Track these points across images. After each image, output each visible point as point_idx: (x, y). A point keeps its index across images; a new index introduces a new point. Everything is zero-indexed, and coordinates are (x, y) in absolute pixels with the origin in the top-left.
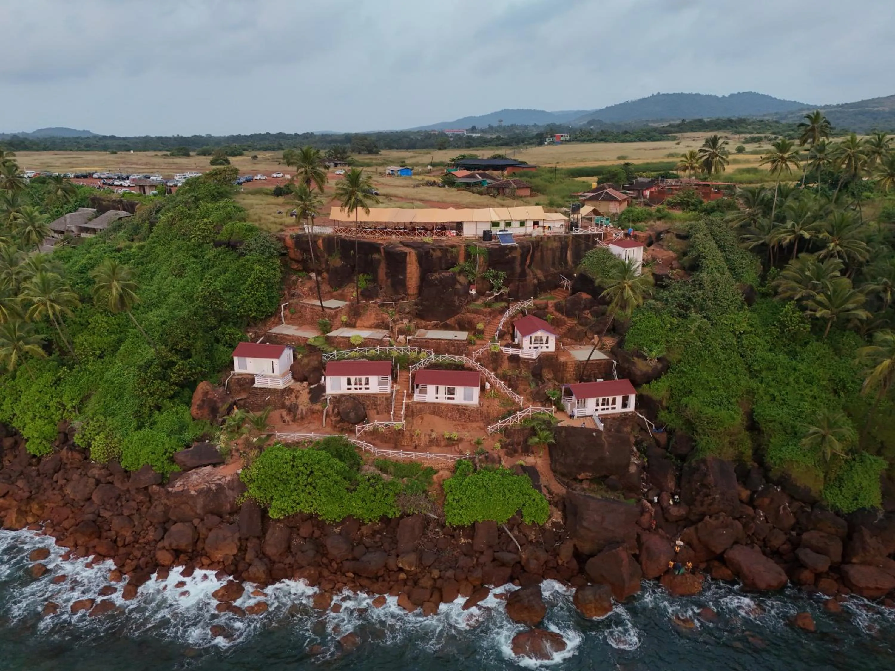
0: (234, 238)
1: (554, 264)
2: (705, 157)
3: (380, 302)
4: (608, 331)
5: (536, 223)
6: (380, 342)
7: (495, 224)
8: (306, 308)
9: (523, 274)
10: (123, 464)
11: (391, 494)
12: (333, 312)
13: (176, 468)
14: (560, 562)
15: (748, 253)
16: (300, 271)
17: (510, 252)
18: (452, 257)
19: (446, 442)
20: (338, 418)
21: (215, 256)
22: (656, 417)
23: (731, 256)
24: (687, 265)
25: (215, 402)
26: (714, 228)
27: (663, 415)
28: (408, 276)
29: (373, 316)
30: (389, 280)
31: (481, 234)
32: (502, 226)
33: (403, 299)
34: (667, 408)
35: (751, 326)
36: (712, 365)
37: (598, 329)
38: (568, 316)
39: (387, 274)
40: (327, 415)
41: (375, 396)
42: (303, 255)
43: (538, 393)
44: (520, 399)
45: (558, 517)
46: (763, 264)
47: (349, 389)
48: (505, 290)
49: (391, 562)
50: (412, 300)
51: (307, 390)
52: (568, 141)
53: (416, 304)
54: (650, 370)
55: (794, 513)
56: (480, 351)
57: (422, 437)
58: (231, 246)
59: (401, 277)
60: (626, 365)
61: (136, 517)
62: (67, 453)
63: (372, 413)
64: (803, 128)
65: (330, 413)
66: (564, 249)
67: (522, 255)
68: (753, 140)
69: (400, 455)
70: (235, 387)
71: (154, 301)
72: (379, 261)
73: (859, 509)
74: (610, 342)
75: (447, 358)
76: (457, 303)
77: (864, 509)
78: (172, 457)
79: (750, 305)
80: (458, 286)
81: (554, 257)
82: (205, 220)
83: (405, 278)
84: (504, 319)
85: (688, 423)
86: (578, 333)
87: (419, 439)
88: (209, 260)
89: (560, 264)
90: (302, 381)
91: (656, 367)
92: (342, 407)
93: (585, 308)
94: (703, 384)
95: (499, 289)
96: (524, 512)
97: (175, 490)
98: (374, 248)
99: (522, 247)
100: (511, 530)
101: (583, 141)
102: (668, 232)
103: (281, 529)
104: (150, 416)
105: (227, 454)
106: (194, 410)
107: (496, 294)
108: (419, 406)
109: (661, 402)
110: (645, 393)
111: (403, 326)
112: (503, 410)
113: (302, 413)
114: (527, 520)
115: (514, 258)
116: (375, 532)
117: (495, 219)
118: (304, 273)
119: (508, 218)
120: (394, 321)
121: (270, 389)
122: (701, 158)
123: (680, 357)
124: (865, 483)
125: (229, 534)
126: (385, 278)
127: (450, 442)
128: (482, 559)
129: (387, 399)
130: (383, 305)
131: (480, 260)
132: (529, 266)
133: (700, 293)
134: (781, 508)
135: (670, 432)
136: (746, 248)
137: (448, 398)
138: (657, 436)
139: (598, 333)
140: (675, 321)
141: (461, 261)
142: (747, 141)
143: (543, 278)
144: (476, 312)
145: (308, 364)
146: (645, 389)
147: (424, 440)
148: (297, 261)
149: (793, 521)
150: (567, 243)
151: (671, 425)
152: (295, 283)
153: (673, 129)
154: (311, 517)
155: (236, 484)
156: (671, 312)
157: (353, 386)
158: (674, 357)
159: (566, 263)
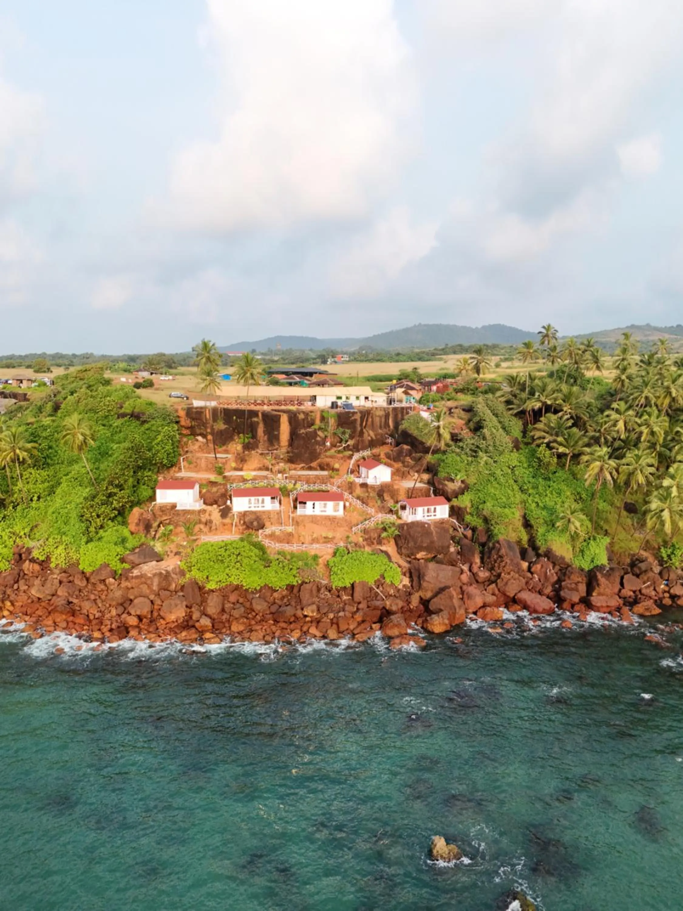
0: (137, 410)
1: (381, 427)
2: (474, 363)
3: (260, 452)
4: (424, 470)
5: (367, 398)
6: (266, 477)
7: (339, 398)
8: (201, 459)
9: (361, 433)
10: (81, 567)
11: (295, 568)
12: (224, 460)
13: (126, 566)
14: (412, 607)
15: (513, 417)
16: (189, 435)
17: (353, 415)
18: (311, 419)
19: (324, 540)
20: (244, 527)
21: (122, 424)
22: (463, 520)
23: (502, 420)
24: (472, 427)
25: (149, 520)
26: (489, 402)
27: (468, 518)
28: (281, 432)
29: (256, 461)
30: (266, 437)
31: (330, 404)
32: (344, 399)
33: (277, 449)
34: (470, 514)
35: (520, 462)
36: (497, 486)
37: (417, 469)
38: (395, 461)
39: (264, 432)
40: (236, 526)
41: (269, 512)
42: (191, 422)
43: (383, 507)
44: (371, 511)
45: (406, 581)
46: (523, 424)
47: (250, 507)
48: (351, 442)
49: (299, 613)
50: (284, 450)
51: (218, 510)
52: (349, 361)
53: (288, 452)
54: (457, 488)
55: (556, 573)
56: (340, 481)
57: (307, 537)
58: (135, 416)
59: (276, 433)
60: (441, 487)
61: (99, 601)
62: (29, 565)
63: (267, 524)
64: (541, 334)
65: (238, 524)
66: (387, 416)
67: (361, 418)
68: (506, 360)
69: (294, 548)
70: (158, 513)
71: (75, 458)
72: (258, 423)
73: (595, 567)
74: (426, 477)
75: (317, 487)
76: (318, 451)
77: (598, 566)
78: (123, 558)
79: (517, 450)
80: (318, 439)
81: (381, 422)
82: (108, 398)
83: (279, 433)
84: (353, 461)
85: (486, 520)
86: (403, 473)
87: (305, 538)
88: (117, 427)
89: (385, 427)
90: (211, 505)
91: (460, 486)
92: (247, 519)
93: (406, 455)
94: (492, 497)
95: (347, 441)
96: (386, 575)
97: (134, 575)
98: (254, 413)
99: (361, 412)
100: (378, 588)
101: (362, 361)
102: (456, 408)
103: (217, 596)
104: (97, 533)
105: (164, 555)
106: (132, 527)
107: (344, 445)
108: (301, 518)
109: (466, 508)
110: (455, 504)
111: (280, 468)
112: (361, 518)
113: (216, 525)
114: (388, 580)
115: (356, 420)
116: (283, 597)
117: (339, 394)
118: (192, 437)
119: (347, 393)
120: (272, 465)
121: (189, 510)
122: (472, 363)
123: (476, 481)
124: (597, 552)
125: (179, 602)
126: (263, 435)
127: (327, 540)
128: (361, 606)
129: (278, 514)
130: (262, 454)
131: (332, 422)
132: (365, 427)
133: (484, 442)
134: (548, 571)
135: (474, 529)
136: (512, 415)
137: (322, 511)
138: (465, 533)
139: (417, 472)
140: (470, 459)
141: (318, 422)
142: (502, 360)
143: (374, 437)
144: (331, 457)
145: (217, 492)
146: (455, 502)
147: (308, 539)
148: (187, 428)
149: (556, 578)
150: (389, 412)
151: (473, 524)
152: (186, 444)
153: (439, 352)
154: (237, 588)
155: (178, 570)
156: (466, 454)
157: (253, 505)
158: (471, 480)
159: (389, 426)
